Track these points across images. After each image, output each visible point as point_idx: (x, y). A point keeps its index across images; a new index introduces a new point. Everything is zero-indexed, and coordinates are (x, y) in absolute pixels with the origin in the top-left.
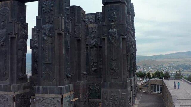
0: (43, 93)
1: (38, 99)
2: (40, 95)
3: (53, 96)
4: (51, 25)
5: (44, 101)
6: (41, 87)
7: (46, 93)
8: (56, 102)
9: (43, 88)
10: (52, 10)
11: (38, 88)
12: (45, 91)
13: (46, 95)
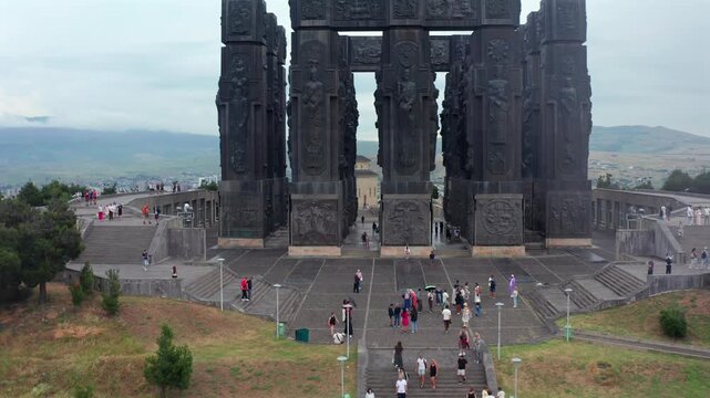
0: (490, 192)
1: (481, 202)
2: (485, 196)
3: (509, 196)
4: (505, 82)
5: (493, 206)
6: (486, 183)
7: (497, 192)
8: (513, 205)
9: (490, 185)
10: (505, 57)
11: (482, 186)
12: (494, 189)
13: (496, 196)
